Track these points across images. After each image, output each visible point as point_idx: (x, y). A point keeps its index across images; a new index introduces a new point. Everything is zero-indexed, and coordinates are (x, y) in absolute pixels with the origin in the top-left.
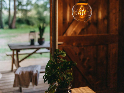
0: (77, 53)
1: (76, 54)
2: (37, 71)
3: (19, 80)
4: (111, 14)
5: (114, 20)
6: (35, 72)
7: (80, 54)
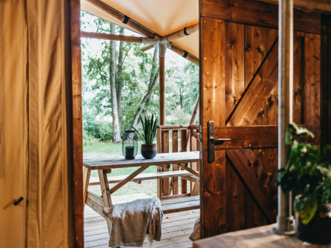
0: (252, 162)
1: (250, 164)
2: (158, 209)
3: (122, 230)
4: (308, 86)
5: (313, 98)
6: (154, 212)
7: (256, 164)
